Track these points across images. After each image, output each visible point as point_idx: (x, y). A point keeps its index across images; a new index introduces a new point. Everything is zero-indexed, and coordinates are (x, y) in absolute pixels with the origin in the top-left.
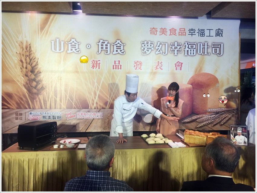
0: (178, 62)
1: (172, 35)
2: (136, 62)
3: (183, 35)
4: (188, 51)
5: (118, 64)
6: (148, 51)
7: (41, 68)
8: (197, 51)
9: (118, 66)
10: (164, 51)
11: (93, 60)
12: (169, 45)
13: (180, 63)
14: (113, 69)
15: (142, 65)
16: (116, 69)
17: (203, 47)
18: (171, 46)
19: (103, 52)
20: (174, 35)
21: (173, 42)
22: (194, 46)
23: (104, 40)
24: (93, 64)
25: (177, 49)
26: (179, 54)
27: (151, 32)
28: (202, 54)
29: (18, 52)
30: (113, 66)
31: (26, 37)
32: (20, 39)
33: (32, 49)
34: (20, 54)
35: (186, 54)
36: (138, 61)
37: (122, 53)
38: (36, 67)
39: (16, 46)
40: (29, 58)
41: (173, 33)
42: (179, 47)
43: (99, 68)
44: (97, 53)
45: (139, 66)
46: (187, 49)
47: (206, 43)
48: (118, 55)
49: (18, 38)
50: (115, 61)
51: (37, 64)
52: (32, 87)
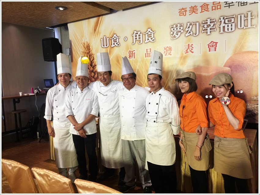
0: (212, 42)
1: (204, 11)
2: (166, 48)
3: (217, 9)
4: (224, 27)
5: (150, 52)
6: (177, 34)
7: (96, 62)
8: (236, 26)
9: (150, 53)
10: (194, 32)
11: (130, 51)
12: (200, 25)
13: (214, 42)
14: (146, 57)
15: (171, 51)
16: (148, 57)
17: (245, 18)
18: (202, 25)
19: (137, 42)
20: (207, 11)
21: (205, 20)
22: (233, 20)
23: (138, 31)
24: (130, 54)
25: (210, 27)
26: (212, 33)
27: (180, 14)
28: (243, 28)
29: (83, 51)
30: (146, 54)
31: (86, 39)
32: (83, 41)
33: (90, 47)
34: (84, 52)
35: (222, 31)
36: (168, 47)
37: (152, 40)
38: (93, 61)
39: (81, 47)
40: (89, 55)
41: (204, 9)
42: (212, 25)
43: (134, 58)
44: (133, 44)
45: (169, 51)
46: (223, 25)
47: (249, 14)
48: (150, 43)
49: (82, 40)
50: (147, 49)
51: (93, 59)
52: (91, 76)
